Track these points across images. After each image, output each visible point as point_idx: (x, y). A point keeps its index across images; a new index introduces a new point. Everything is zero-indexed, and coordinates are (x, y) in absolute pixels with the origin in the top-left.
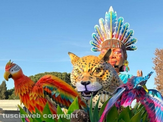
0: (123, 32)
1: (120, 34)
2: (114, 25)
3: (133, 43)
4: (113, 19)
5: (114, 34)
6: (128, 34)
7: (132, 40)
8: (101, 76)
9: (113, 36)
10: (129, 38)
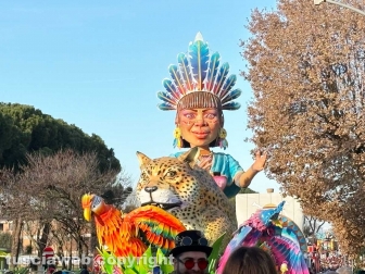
0: (219, 79)
1: (215, 82)
2: (204, 67)
3: (234, 98)
4: (202, 55)
5: (204, 82)
6: (228, 82)
7: (233, 93)
8: (177, 183)
9: (203, 86)
10: (230, 88)
